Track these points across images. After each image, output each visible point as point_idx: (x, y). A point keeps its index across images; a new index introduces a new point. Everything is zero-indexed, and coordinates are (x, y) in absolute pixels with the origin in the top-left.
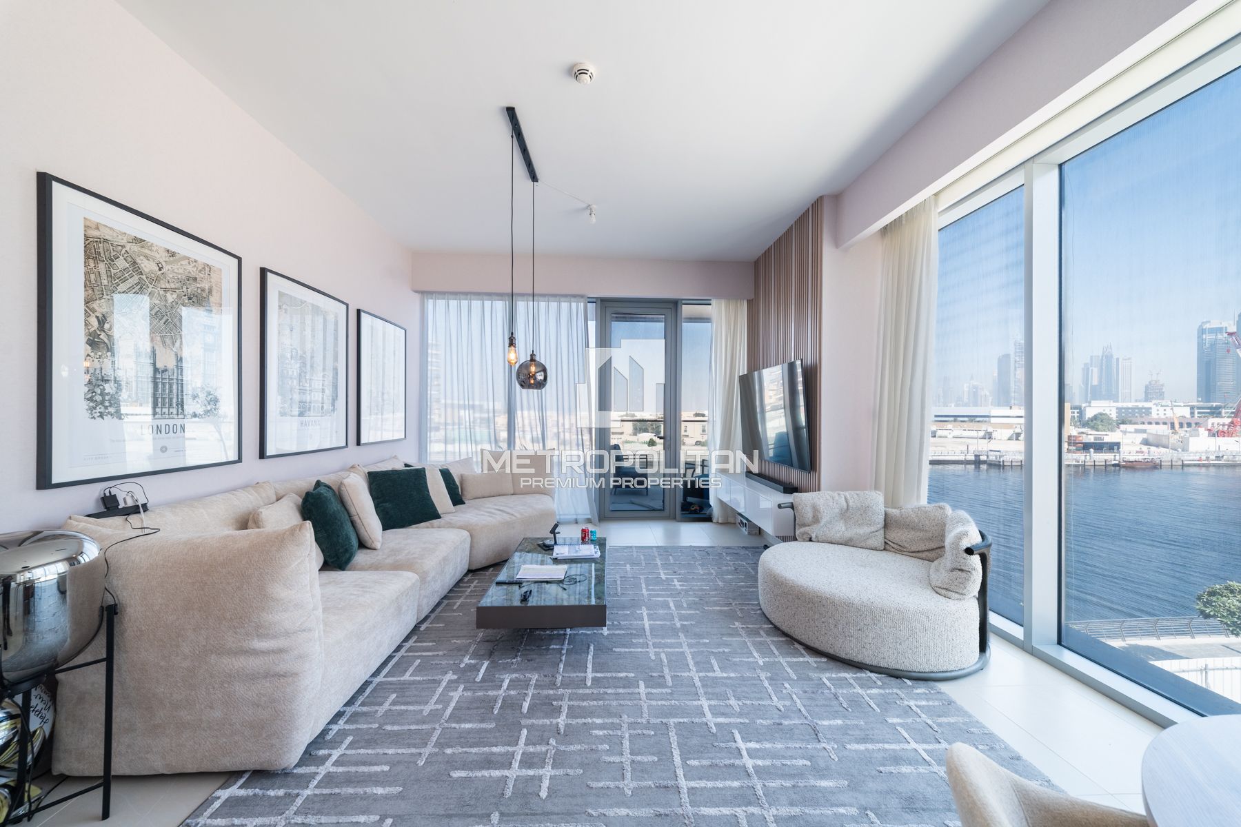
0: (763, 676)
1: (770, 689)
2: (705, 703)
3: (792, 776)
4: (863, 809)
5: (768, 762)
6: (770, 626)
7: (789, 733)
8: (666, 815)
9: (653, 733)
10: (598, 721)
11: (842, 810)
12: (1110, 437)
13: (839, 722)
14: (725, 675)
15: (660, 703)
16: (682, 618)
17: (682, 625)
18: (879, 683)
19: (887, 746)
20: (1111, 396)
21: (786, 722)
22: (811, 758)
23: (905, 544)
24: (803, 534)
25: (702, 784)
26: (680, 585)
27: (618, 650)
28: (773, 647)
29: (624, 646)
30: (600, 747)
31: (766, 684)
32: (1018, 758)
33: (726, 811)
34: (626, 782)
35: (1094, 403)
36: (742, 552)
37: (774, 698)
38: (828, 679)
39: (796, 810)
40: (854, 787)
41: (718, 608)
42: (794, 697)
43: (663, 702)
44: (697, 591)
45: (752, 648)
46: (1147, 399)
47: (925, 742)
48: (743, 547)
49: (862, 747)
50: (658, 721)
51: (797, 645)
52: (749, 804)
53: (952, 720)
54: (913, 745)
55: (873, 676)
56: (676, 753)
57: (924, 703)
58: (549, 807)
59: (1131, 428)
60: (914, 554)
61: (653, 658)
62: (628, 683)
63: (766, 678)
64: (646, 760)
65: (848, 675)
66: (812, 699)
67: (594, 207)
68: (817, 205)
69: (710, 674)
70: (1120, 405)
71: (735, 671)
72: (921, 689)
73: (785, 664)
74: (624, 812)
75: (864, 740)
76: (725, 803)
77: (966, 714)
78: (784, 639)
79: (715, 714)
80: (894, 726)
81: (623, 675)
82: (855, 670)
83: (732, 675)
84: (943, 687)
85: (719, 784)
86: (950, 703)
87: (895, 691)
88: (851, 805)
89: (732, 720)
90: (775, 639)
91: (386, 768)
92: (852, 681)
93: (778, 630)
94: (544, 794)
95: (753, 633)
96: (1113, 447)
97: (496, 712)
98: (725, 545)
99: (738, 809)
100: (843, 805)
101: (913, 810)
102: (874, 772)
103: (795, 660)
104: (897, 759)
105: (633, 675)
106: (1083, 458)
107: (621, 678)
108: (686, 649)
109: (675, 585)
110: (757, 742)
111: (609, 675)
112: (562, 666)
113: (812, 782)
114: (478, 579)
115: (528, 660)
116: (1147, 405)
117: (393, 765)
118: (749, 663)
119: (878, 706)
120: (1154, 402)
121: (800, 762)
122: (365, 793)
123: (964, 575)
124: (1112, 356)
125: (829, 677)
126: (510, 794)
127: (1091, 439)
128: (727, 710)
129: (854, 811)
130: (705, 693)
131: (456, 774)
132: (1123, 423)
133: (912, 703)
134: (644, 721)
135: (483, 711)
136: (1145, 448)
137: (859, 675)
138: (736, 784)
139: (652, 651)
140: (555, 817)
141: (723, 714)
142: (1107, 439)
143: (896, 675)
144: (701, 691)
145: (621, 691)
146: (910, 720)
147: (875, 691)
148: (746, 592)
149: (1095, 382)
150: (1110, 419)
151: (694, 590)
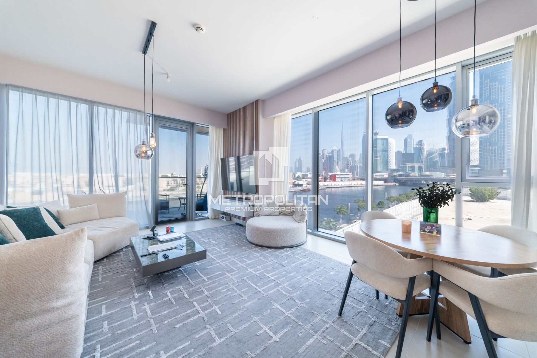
0: (261, 258)
1: (266, 260)
2: (251, 270)
3: (284, 276)
4: (302, 275)
5: (277, 276)
6: (254, 245)
7: (277, 268)
8: (261, 298)
9: (241, 283)
10: (221, 288)
11: (298, 278)
12: (301, 183)
13: (286, 261)
14: (251, 262)
15: (237, 275)
16: (224, 251)
17: (226, 253)
18: (289, 250)
19: (299, 262)
20: (301, 171)
21: (275, 266)
22: (286, 271)
23: (285, 212)
24: (256, 214)
25: (265, 287)
26: (215, 242)
27: (209, 267)
28: (259, 250)
29: (210, 266)
30: (228, 293)
31: (264, 259)
32: (321, 255)
33: (275, 290)
34: (244, 297)
35: (297, 173)
36: (229, 227)
37: (268, 262)
38: (278, 253)
39: (289, 282)
40: (297, 273)
41: (234, 245)
42: (273, 260)
43: (238, 275)
44: (222, 242)
45: (253, 252)
46: (307, 172)
47: (305, 258)
48: (228, 225)
49: (294, 264)
50: (241, 280)
51: (265, 248)
52: (279, 286)
53: (307, 252)
54: (303, 260)
55: (287, 249)
56: (252, 285)
57: (300, 251)
58: (225, 315)
59: (304, 180)
60: (288, 215)
61: (224, 265)
62: (221, 275)
63: (263, 258)
64: (245, 290)
65: (282, 251)
66: (277, 259)
67: (169, 74)
68: (257, 101)
69: (246, 263)
70: (302, 173)
71: (253, 260)
72: (298, 248)
73: (265, 253)
74: (249, 303)
75: (294, 263)
76: (273, 288)
77: (309, 250)
78: (260, 247)
79: (256, 272)
80: (298, 258)
81: (218, 273)
82: (283, 249)
83: (253, 261)
84: (302, 246)
85: (269, 286)
86: (305, 249)
87: (293, 250)
88: (299, 276)
89: (261, 271)
90: (258, 248)
91: (138, 342)
92: (283, 252)
93: (257, 245)
94: (220, 313)
95: (251, 248)
96: (302, 185)
97: (175, 303)
98: (221, 226)
99: (278, 288)
100: (298, 277)
101: (310, 272)
102: (299, 268)
103: (267, 252)
104: (302, 264)
105: (221, 272)
106: (295, 189)
107: (218, 274)
108: (233, 259)
109: (212, 243)
110: (271, 273)
111: (212, 275)
112: (190, 280)
113: (289, 275)
114: (101, 265)
115: (172, 284)
116: (307, 173)
117: (140, 340)
118: (255, 256)
119: (292, 255)
120: (309, 172)
121: (284, 273)
122: (137, 353)
123: (304, 216)
124: (301, 159)
125: (278, 252)
126: (207, 319)
127: (297, 183)
128: (258, 269)
129: (300, 277)
130: (249, 268)
131: (178, 326)
132: (303, 178)
133: (298, 252)
134: (236, 282)
135: (167, 305)
136: (307, 185)
137: (284, 250)
138: (273, 284)
139: (222, 264)
140: (229, 315)
141: (258, 271)
142: (300, 183)
143: (291, 247)
144: (247, 268)
145: (221, 278)
146: (300, 255)
147: (289, 252)
148: (239, 238)
149: (297, 167)
150: (300, 177)
151: (221, 242)
